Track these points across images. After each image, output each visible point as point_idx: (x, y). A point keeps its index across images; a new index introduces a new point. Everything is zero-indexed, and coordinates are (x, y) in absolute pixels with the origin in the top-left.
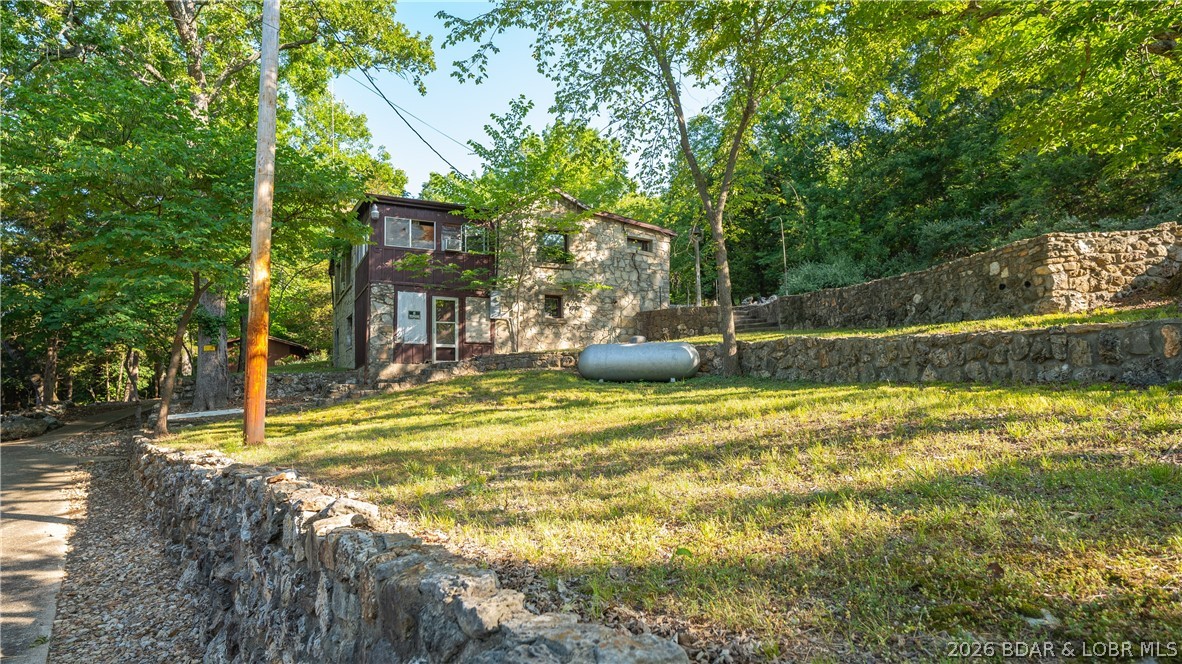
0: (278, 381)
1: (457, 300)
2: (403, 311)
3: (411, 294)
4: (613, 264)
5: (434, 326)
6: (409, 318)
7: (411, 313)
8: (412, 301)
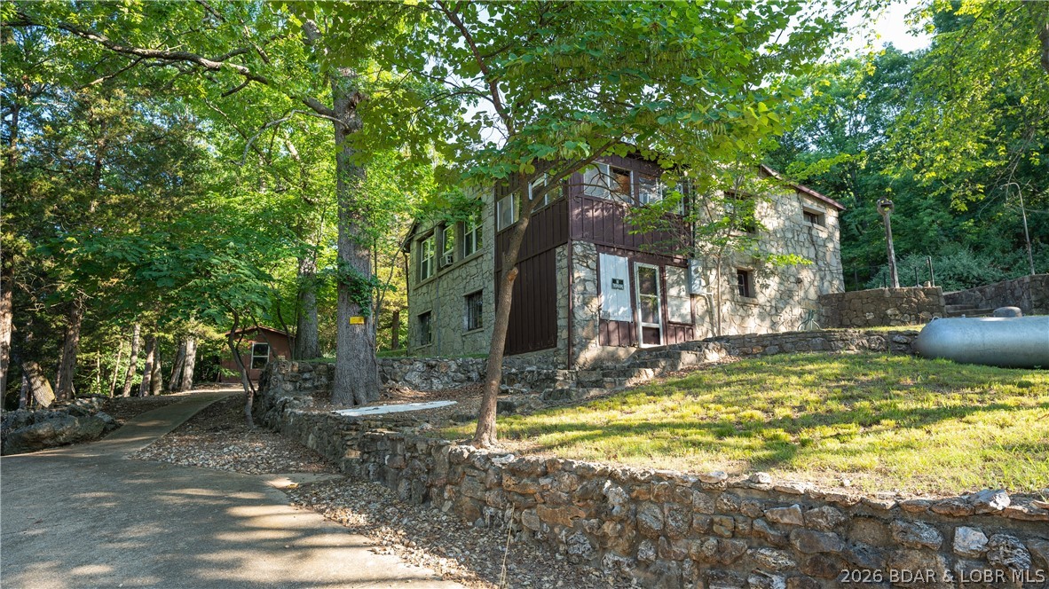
0: (432, 367)
1: (657, 268)
2: (606, 280)
3: (612, 257)
4: (793, 238)
5: (638, 300)
6: (613, 288)
7: (614, 281)
8: (614, 265)
